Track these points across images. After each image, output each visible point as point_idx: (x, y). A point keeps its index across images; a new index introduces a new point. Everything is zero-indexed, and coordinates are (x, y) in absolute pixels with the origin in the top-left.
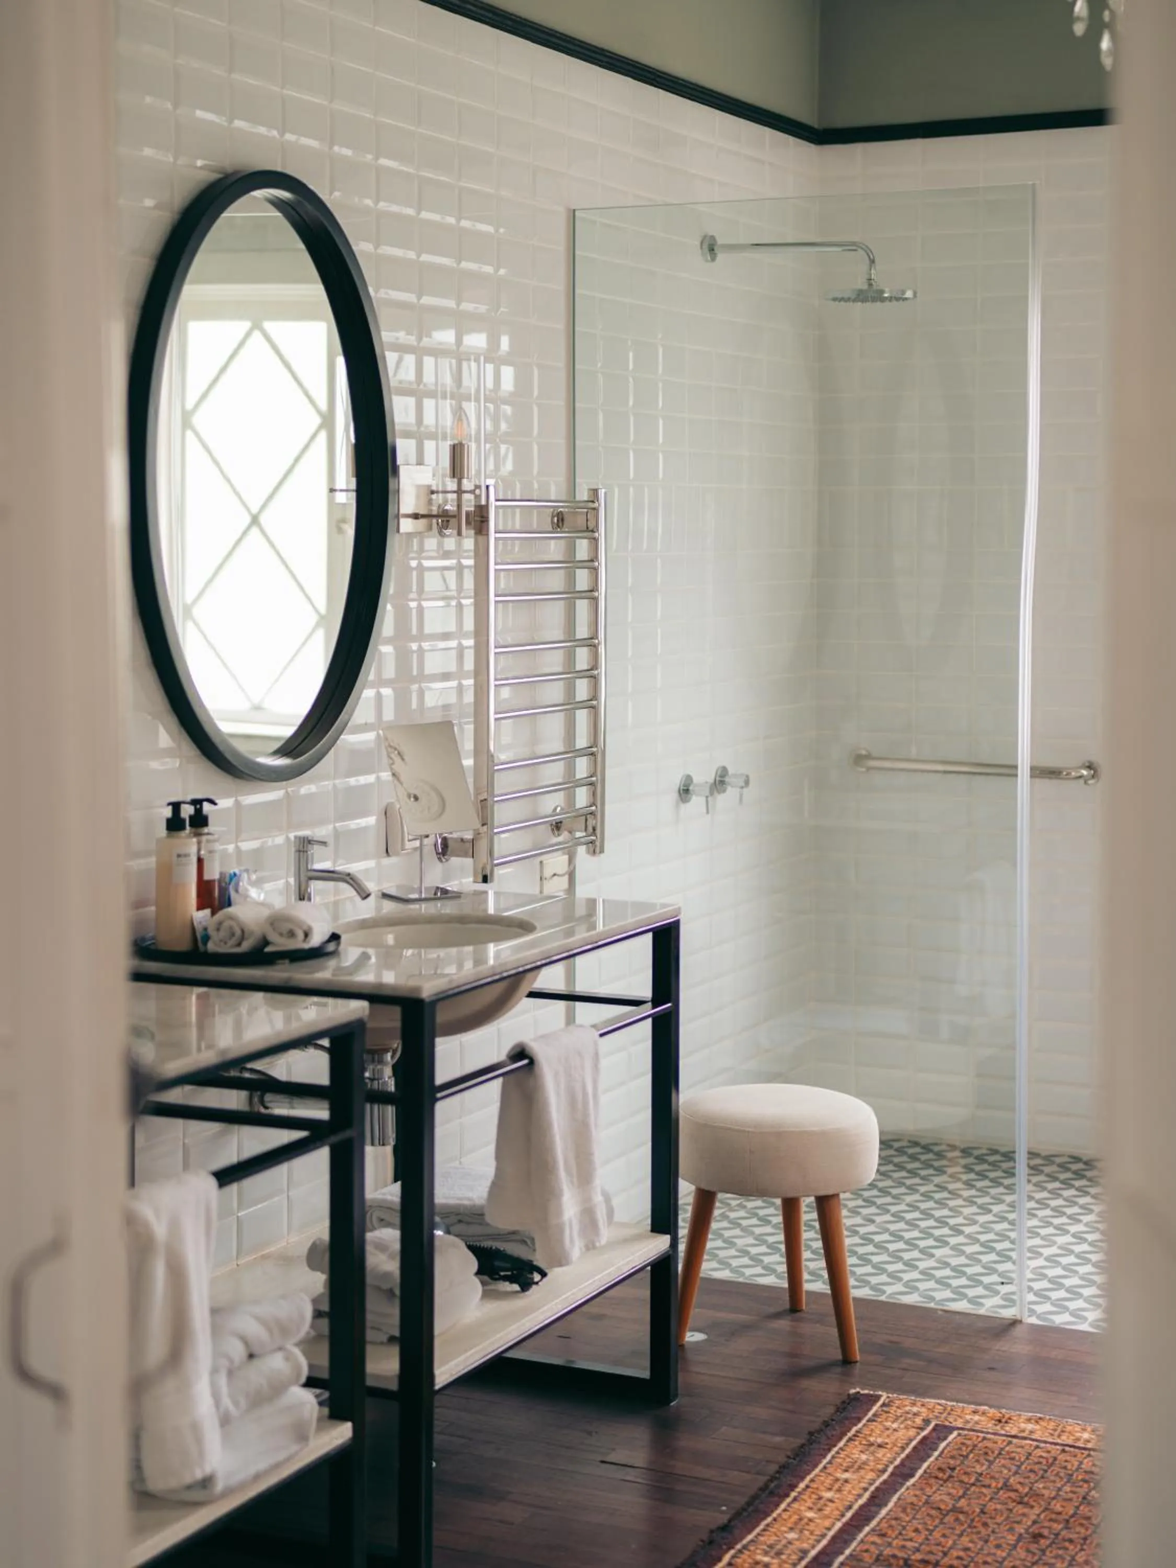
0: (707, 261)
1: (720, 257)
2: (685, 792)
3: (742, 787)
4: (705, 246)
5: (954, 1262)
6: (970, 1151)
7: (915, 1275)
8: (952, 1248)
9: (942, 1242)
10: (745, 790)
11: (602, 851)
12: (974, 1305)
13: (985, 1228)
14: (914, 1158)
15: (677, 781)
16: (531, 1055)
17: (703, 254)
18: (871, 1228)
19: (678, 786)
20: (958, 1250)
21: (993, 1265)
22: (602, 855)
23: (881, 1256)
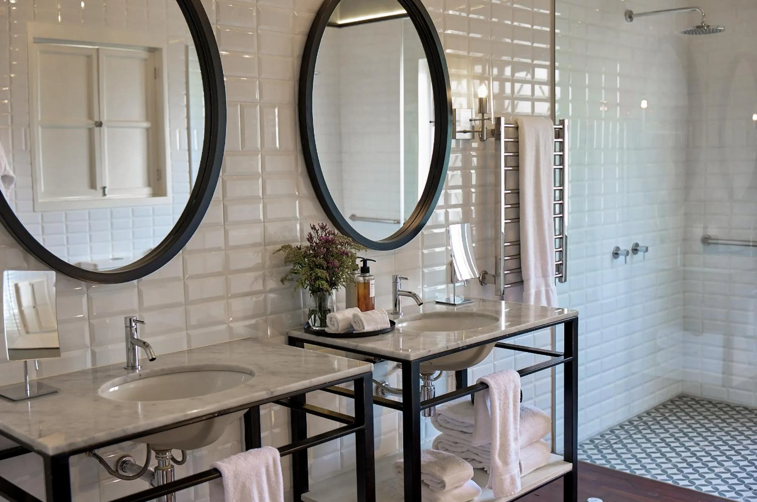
0: (628, 21)
1: (635, 19)
2: (616, 254)
3: (645, 252)
4: (627, 17)
5: (733, 470)
6: (753, 411)
7: (712, 476)
8: (734, 462)
9: (729, 458)
10: (646, 253)
11: (565, 281)
12: (738, 495)
13: (752, 452)
14: (726, 413)
15: (612, 249)
16: (486, 383)
17: (626, 19)
18: (697, 448)
19: (612, 251)
20: (736, 463)
21: (752, 473)
22: (565, 282)
23: (697, 464)
